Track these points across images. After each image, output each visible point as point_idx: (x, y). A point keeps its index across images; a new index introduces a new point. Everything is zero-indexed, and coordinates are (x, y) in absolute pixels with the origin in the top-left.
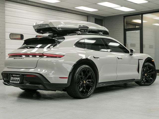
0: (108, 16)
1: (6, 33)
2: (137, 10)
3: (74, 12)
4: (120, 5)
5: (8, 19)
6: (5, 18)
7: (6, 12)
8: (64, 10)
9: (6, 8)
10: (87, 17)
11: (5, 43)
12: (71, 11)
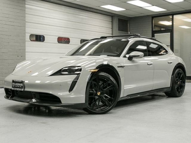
0: (134, 17)
1: (26, 34)
2: (168, 10)
3: (99, 11)
4: (152, 4)
5: (28, 18)
6: (25, 17)
7: (26, 10)
8: (89, 9)
9: (26, 6)
10: (111, 17)
11: (25, 45)
12: (95, 11)
